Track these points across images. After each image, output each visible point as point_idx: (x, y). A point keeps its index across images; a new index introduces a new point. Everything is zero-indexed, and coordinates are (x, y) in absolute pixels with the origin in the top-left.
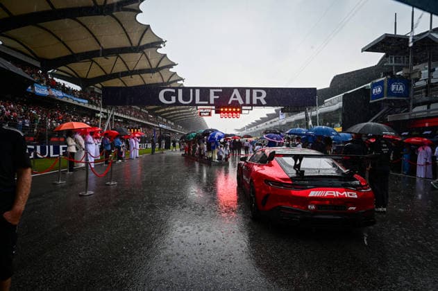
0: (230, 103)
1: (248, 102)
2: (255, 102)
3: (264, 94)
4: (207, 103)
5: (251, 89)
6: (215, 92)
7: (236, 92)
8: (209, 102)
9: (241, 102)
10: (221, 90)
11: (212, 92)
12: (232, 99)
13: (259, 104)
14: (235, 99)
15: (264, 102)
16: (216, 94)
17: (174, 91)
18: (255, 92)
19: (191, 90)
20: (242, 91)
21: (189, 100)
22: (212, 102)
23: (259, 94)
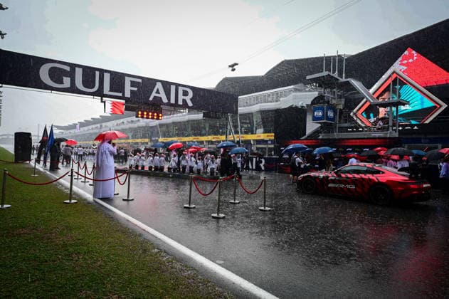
0: (151, 99)
1: (173, 101)
2: (180, 102)
3: (191, 94)
4: (120, 95)
5: (177, 85)
6: (131, 82)
7: (159, 86)
8: (124, 94)
9: (165, 100)
10: (140, 81)
11: (128, 81)
12: (154, 94)
13: (185, 105)
14: (157, 95)
15: (190, 104)
16: (133, 84)
17: (68, 68)
18: (181, 90)
19: (97, 73)
20: (166, 85)
21: (93, 87)
22: (128, 94)
23: (185, 93)
